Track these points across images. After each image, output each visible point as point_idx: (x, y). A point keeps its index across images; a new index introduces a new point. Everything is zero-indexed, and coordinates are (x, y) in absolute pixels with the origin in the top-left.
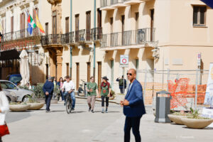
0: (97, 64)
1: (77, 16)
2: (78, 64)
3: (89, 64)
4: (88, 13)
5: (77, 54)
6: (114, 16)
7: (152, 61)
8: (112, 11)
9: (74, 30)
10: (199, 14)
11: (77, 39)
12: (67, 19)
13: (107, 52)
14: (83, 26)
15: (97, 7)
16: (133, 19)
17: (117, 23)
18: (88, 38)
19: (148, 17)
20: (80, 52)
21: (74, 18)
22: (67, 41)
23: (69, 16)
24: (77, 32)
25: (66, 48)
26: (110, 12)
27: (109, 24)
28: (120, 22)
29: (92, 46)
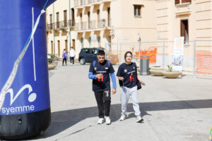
0: (72, 41)
1: (58, 13)
2: (59, 41)
3: (66, 41)
4: (65, 11)
5: (58, 35)
6: (83, 12)
7: (109, 38)
8: (82, 9)
9: (56, 21)
10: (137, 10)
11: (58, 27)
12: (51, 15)
13: (79, 33)
14: (61, 19)
15: (71, 7)
16: (96, 14)
17: (85, 17)
18: (66, 26)
19: (106, 12)
20: (60, 35)
21: (56, 15)
22: (51, 28)
23: (52, 13)
24: (58, 23)
25: (51, 32)
26: (80, 10)
27: (79, 17)
28: (87, 16)
29: (68, 30)
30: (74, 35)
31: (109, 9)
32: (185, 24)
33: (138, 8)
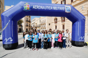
30: (40, 28)
31: (45, 24)
32: (56, 26)
33: (49, 24)
